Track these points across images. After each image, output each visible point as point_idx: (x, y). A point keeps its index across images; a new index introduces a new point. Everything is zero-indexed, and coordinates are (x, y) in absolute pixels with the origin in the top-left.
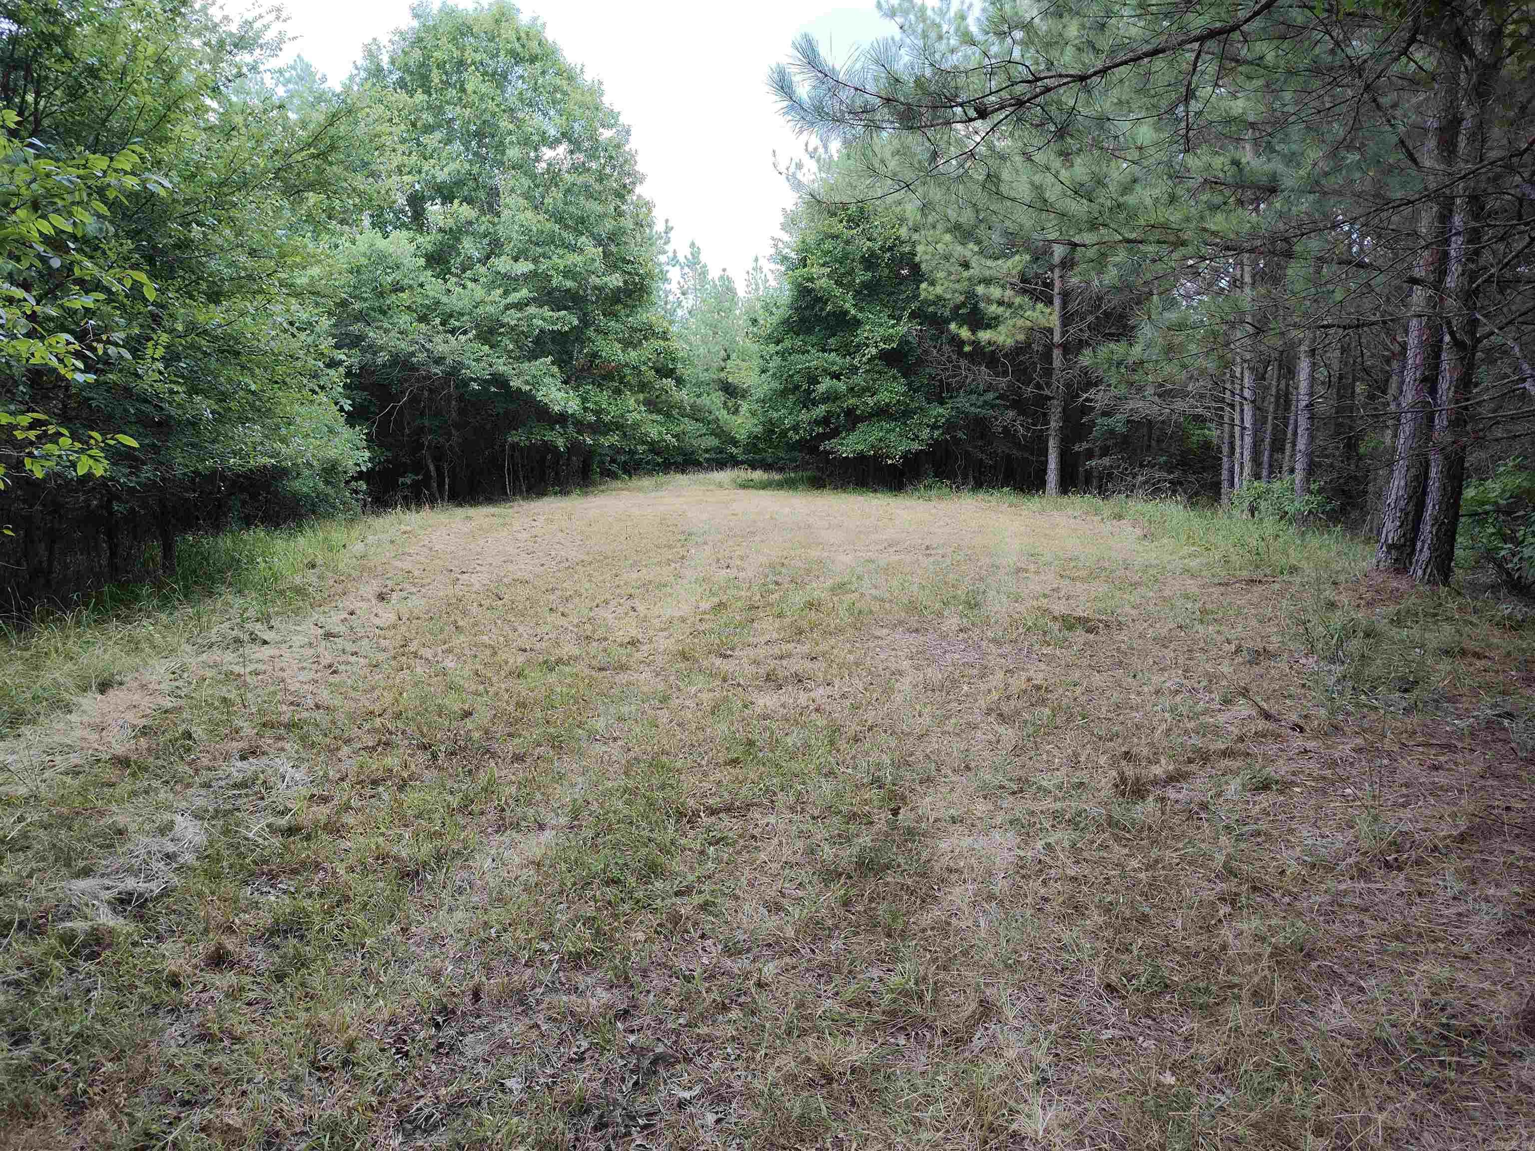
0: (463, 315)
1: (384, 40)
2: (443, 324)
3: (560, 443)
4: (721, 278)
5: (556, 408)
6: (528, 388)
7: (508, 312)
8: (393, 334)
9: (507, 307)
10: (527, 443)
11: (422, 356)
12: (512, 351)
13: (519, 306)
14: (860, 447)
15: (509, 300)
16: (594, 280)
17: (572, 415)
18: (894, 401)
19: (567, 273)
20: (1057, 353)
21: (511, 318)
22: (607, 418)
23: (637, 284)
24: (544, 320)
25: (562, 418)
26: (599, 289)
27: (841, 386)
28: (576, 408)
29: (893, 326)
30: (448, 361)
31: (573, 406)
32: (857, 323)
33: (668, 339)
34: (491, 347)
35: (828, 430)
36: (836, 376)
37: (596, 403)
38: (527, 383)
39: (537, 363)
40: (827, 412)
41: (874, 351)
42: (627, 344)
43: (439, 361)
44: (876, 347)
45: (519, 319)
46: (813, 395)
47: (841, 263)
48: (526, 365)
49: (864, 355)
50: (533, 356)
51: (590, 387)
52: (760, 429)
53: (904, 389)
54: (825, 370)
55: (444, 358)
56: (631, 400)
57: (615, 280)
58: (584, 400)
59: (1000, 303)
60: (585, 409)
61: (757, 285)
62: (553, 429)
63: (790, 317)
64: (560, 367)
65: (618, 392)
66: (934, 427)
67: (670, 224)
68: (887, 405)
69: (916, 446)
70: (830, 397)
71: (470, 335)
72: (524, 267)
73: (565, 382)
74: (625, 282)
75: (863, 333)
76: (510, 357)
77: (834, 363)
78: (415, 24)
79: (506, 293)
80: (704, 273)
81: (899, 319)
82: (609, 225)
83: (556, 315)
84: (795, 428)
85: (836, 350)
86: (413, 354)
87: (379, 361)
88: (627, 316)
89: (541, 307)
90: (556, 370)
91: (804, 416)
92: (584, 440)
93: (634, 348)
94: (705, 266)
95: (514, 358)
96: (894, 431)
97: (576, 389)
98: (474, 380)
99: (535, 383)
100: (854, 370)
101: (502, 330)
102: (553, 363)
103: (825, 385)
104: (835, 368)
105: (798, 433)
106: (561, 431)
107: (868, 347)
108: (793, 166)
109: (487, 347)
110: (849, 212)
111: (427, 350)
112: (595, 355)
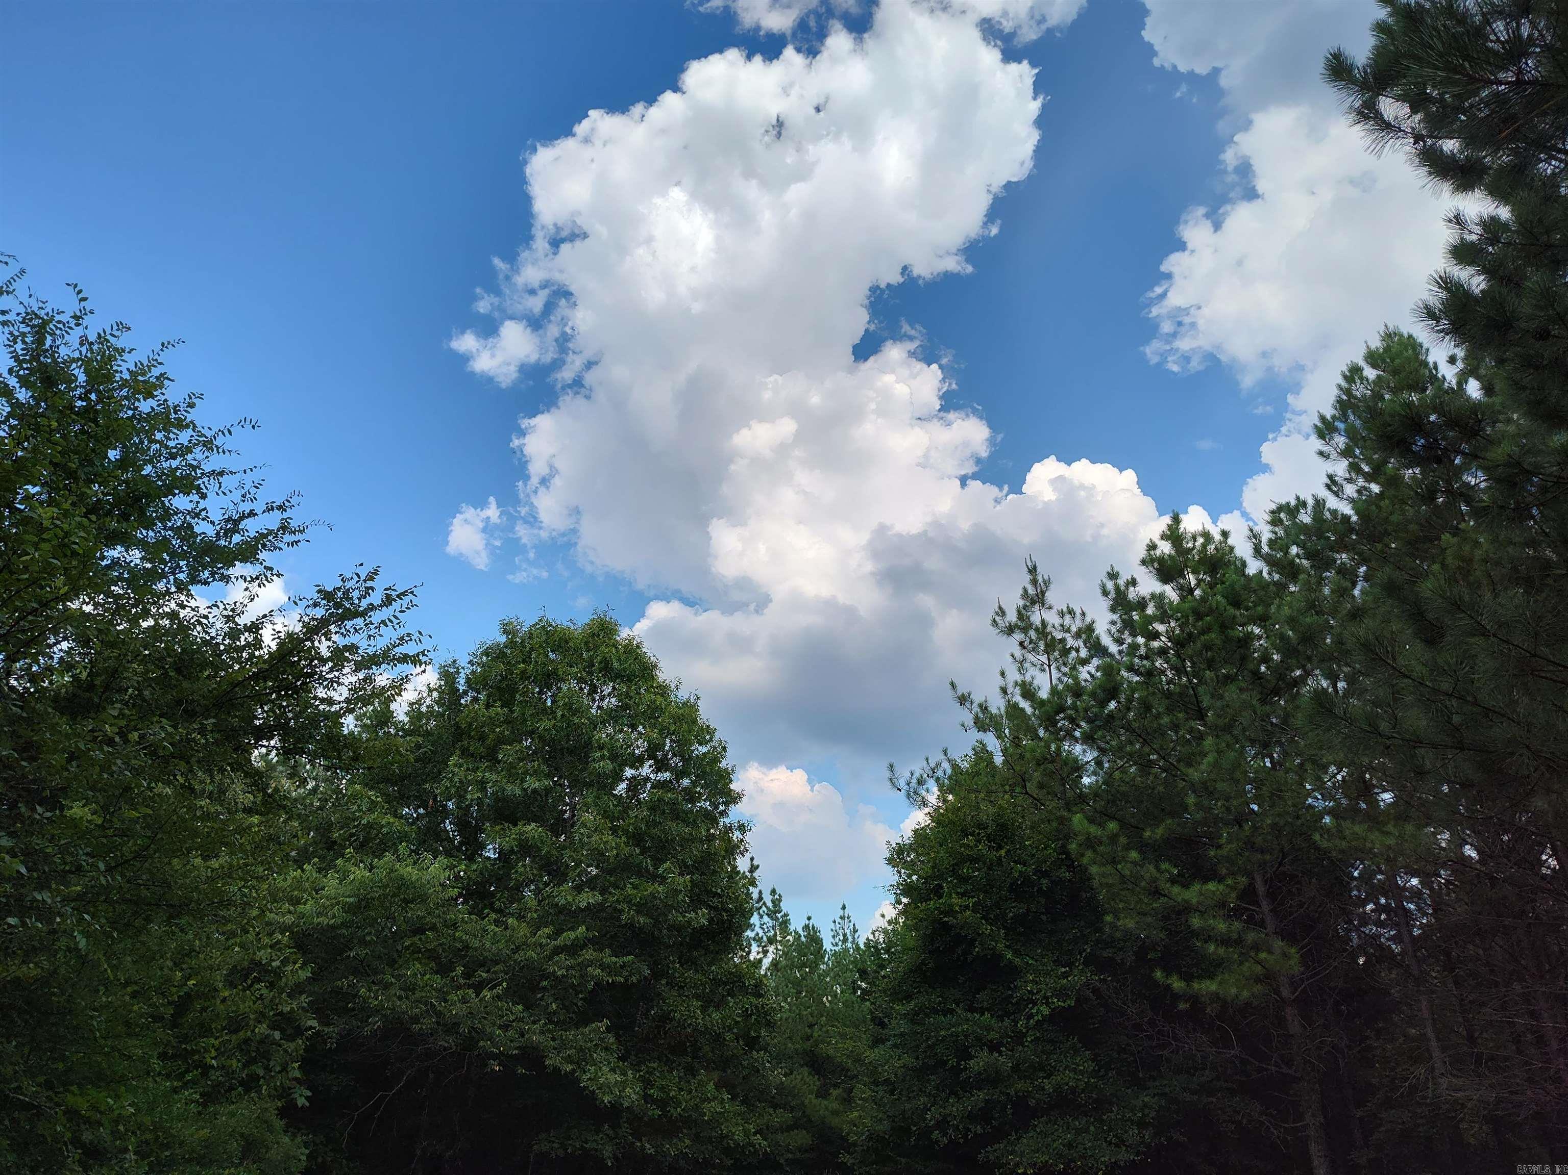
0: (497, 963)
1: (463, 662)
2: (467, 975)
3: (608, 1151)
4: (806, 927)
5: (606, 1099)
6: (569, 1068)
7: (556, 958)
8: (395, 991)
9: (557, 951)
10: (561, 1153)
11: (428, 1023)
12: (555, 1013)
13: (573, 949)
14: (1042, 1158)
15: (559, 942)
16: (675, 917)
17: (628, 1108)
18: (1082, 1085)
19: (642, 908)
20: (1290, 1012)
21: (559, 967)
22: (675, 1112)
23: (723, 922)
24: (602, 967)
25: (615, 1112)
26: (678, 928)
27: (1004, 1062)
28: (634, 1097)
29: (1065, 976)
30: (464, 1029)
31: (632, 1094)
32: (1013, 972)
33: (761, 996)
34: (527, 1008)
35: (989, 1129)
36: (994, 1047)
37: (662, 1089)
38: (569, 1059)
39: (587, 1030)
40: (987, 1101)
41: (1046, 1011)
42: (709, 1002)
43: (452, 1028)
44: (1047, 1004)
45: (568, 968)
46: (963, 1075)
47: (986, 892)
48: (571, 1034)
49: (1031, 1016)
50: (583, 1020)
51: (655, 1065)
52: (884, 1127)
53: (1091, 1066)
54: (978, 1039)
55: (457, 1024)
56: (708, 1081)
57: (702, 917)
58: (647, 1083)
59: (1225, 941)
60: (647, 1098)
61: (845, 935)
62: (597, 1132)
63: (923, 963)
64: (618, 1037)
65: (691, 1071)
66: (1142, 1124)
67: (755, 863)
68: (1073, 1090)
69: (1124, 1156)
70: (992, 1079)
71: (499, 990)
72: (588, 898)
73: (622, 1059)
74: (711, 920)
75: (1027, 986)
76: (551, 1022)
77: (989, 1029)
78: (503, 639)
79: (558, 933)
80: (784, 924)
81: (1070, 965)
82: (696, 851)
83: (620, 961)
84: (943, 1124)
85: (988, 1010)
86: (416, 1019)
87: (367, 1031)
88: (710, 964)
89: (601, 950)
90: (612, 1040)
91: (955, 1108)
92: (643, 1148)
93: (717, 1007)
94: (786, 915)
95: (556, 1024)
96: (1087, 1131)
97: (636, 1067)
98: (494, 1057)
99: (582, 1059)
100: (1019, 1038)
101: (545, 983)
102: (608, 1029)
103: (980, 1061)
104: (993, 1035)
105: (945, 1135)
106: (611, 1132)
107: (1035, 1004)
108: (914, 781)
109: (520, 1007)
110: (989, 831)
111: (439, 1014)
112: (665, 1018)
